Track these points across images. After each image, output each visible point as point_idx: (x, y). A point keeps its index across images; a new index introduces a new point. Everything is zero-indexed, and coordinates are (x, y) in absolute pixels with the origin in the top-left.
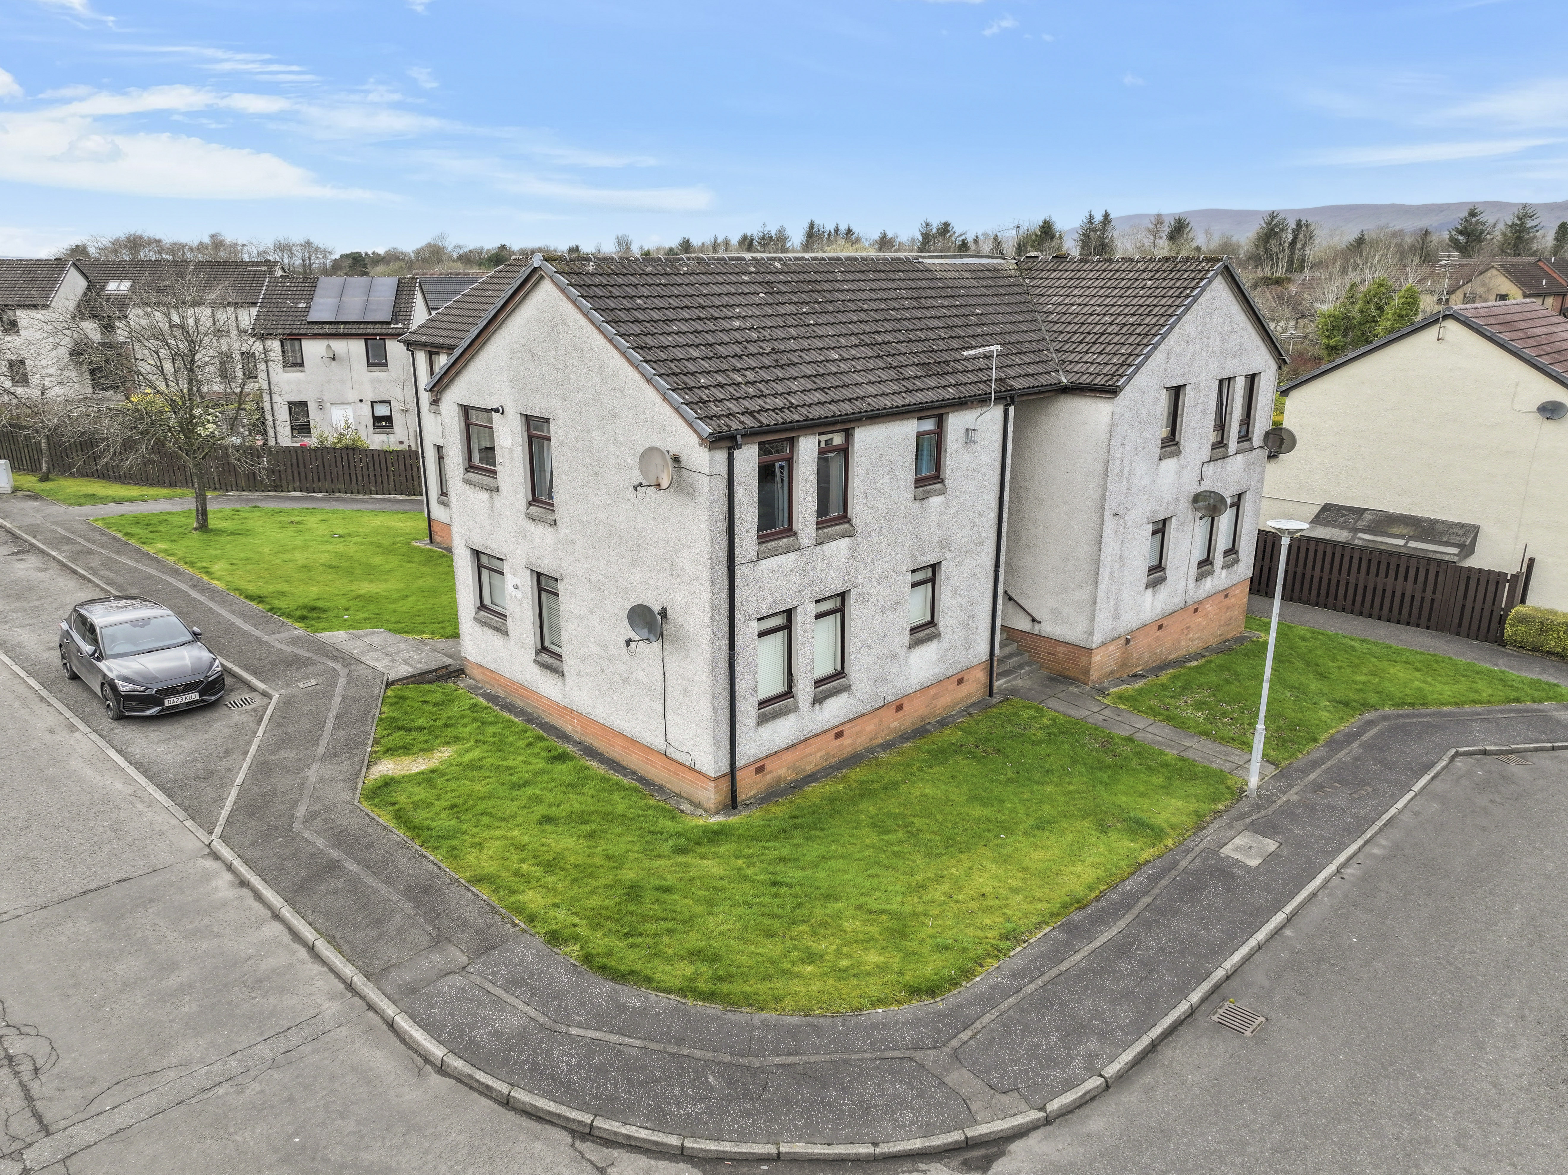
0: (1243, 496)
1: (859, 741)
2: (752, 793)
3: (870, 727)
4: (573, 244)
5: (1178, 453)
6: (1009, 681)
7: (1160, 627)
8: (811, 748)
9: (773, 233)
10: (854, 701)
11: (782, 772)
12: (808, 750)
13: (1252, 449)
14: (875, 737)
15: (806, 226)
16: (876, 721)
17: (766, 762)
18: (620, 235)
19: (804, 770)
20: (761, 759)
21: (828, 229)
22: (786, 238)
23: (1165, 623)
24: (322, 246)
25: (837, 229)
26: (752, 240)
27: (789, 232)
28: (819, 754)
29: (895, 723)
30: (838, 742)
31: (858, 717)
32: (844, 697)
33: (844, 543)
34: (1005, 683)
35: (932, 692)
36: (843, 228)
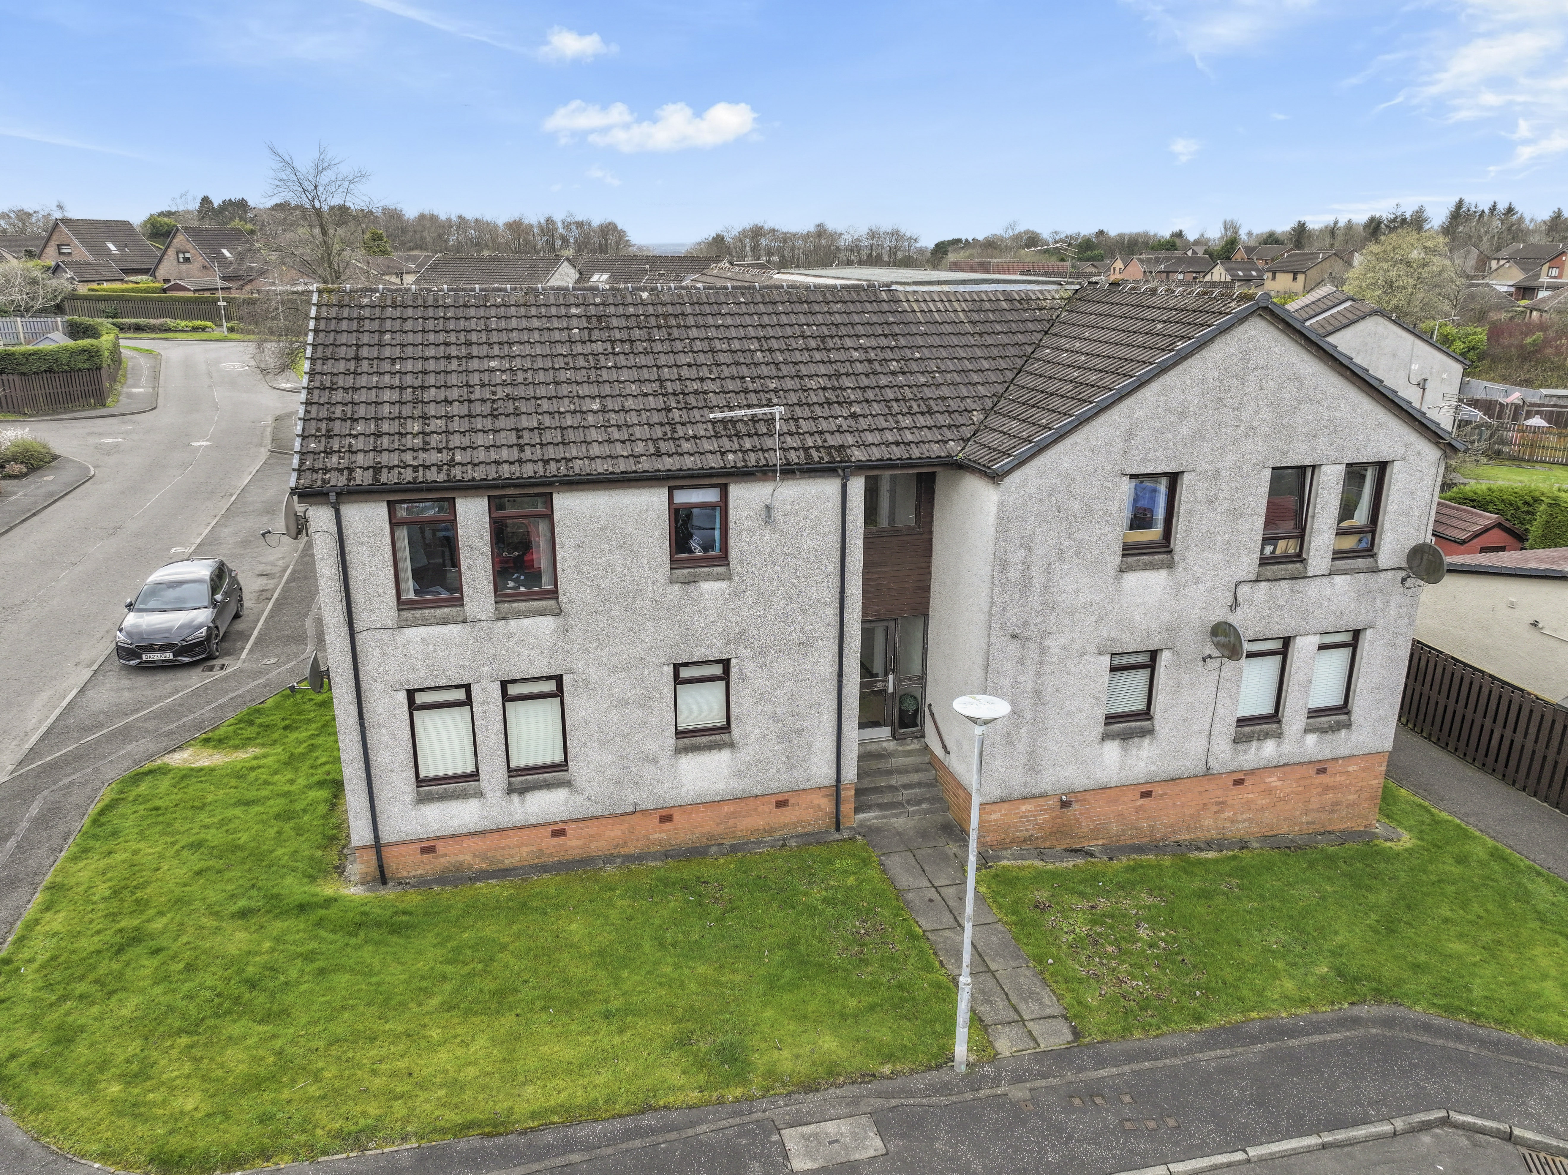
0: (1362, 635)
1: (593, 846)
2: (418, 872)
3: (615, 832)
4: (1176, 229)
5: (1170, 566)
6: (885, 817)
7: (1146, 794)
8: (514, 839)
9: (1408, 216)
10: (579, 799)
11: (466, 858)
12: (506, 842)
13: (1376, 570)
14: (625, 845)
15: (1451, 207)
16: (625, 827)
17: (438, 844)
18: (1229, 219)
19: (501, 862)
20: (432, 839)
21: (1480, 208)
22: (1425, 220)
23: (1157, 790)
24: (908, 235)
25: (1493, 209)
26: (1380, 223)
27: (1429, 212)
28: (525, 850)
29: (661, 835)
30: (557, 841)
31: (592, 818)
32: (561, 794)
33: (546, 622)
34: (876, 818)
35: (727, 808)
36: (1502, 207)
